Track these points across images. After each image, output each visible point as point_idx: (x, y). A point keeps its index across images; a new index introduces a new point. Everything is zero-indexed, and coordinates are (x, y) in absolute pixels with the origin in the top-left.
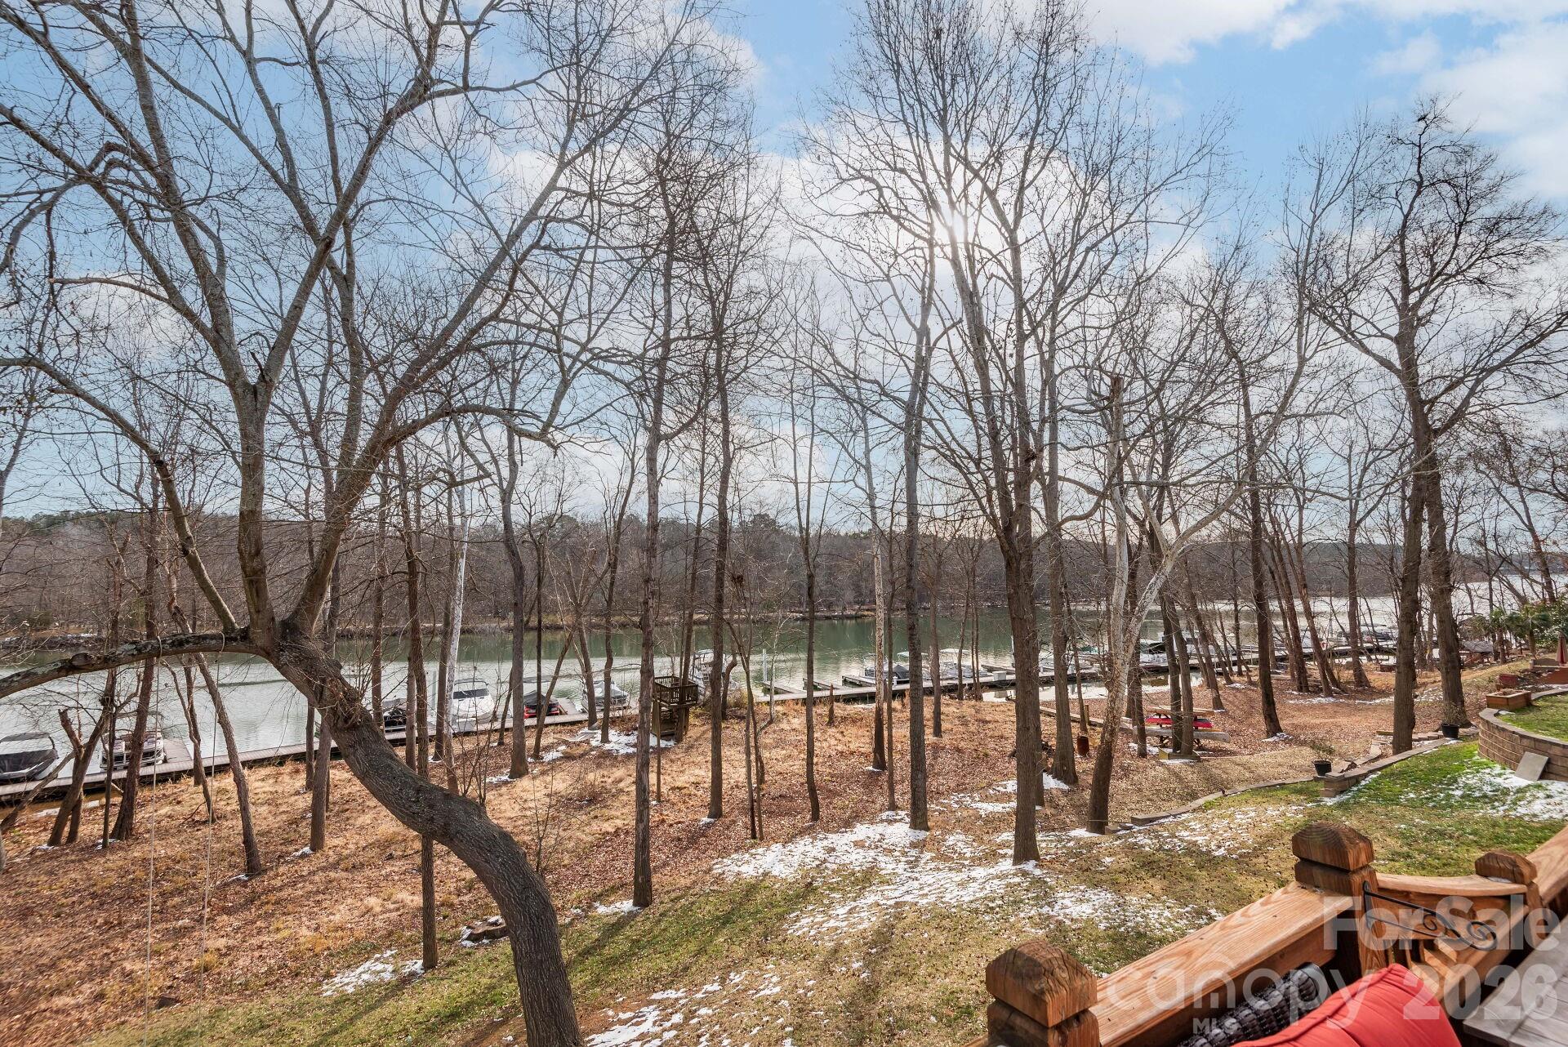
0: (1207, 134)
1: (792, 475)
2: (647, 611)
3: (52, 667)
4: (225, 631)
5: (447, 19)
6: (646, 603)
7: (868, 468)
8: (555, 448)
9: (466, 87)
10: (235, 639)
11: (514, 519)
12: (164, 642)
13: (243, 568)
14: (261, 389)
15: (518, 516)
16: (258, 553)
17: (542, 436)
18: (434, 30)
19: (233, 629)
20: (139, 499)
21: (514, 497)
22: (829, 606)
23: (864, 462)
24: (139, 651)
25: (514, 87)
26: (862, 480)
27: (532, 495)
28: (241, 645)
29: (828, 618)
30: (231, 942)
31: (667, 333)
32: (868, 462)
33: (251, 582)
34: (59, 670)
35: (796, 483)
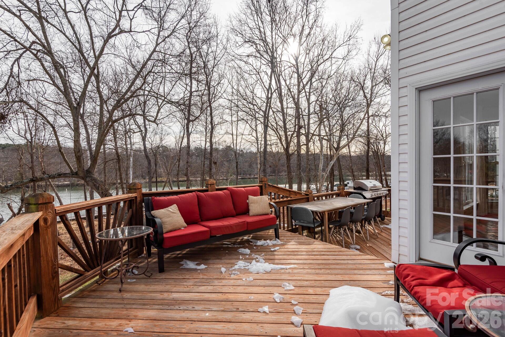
0: (352, 32)
1: (231, 133)
2: (187, 171)
3: (28, 180)
4: (71, 172)
5: (123, 9)
6: (187, 169)
7: (256, 131)
8: (158, 125)
9: (131, 31)
10: (74, 174)
11: (147, 146)
12: (56, 175)
13: (76, 155)
14: (78, 107)
15: (148, 146)
16: (79, 151)
17: (154, 122)
18: (120, 12)
19: (73, 172)
20: (26, 138)
21: (146, 139)
22: (250, 175)
23: (255, 129)
24: (49, 176)
25: (143, 32)
26: (254, 134)
27: (152, 139)
28: (76, 176)
29: (249, 178)
30: (71, 263)
31: (191, 89)
32: (256, 129)
33: (78, 159)
34: (30, 181)
35: (232, 135)
